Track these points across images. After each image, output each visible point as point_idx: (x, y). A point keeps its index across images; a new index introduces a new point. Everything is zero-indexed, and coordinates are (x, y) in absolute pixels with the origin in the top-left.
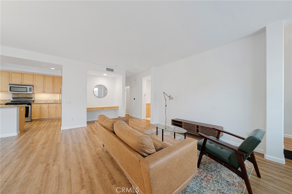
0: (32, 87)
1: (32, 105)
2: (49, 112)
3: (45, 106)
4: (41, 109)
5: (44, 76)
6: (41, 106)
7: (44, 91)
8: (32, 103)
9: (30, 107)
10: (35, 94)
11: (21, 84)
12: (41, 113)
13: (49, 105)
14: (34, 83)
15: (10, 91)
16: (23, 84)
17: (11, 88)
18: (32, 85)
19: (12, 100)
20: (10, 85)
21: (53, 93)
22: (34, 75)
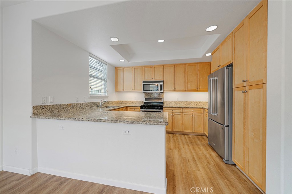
1: (164, 109)
2: (183, 122)
3: (178, 112)
4: (173, 115)
5: (175, 66)
6: (174, 111)
8: (164, 107)
11: (152, 80)
13: (183, 110)
14: (164, 78)
15: (144, 90)
16: (154, 80)
17: (145, 86)
18: (162, 80)
19: (145, 101)
20: (144, 82)
21: (185, 91)
22: (164, 66)
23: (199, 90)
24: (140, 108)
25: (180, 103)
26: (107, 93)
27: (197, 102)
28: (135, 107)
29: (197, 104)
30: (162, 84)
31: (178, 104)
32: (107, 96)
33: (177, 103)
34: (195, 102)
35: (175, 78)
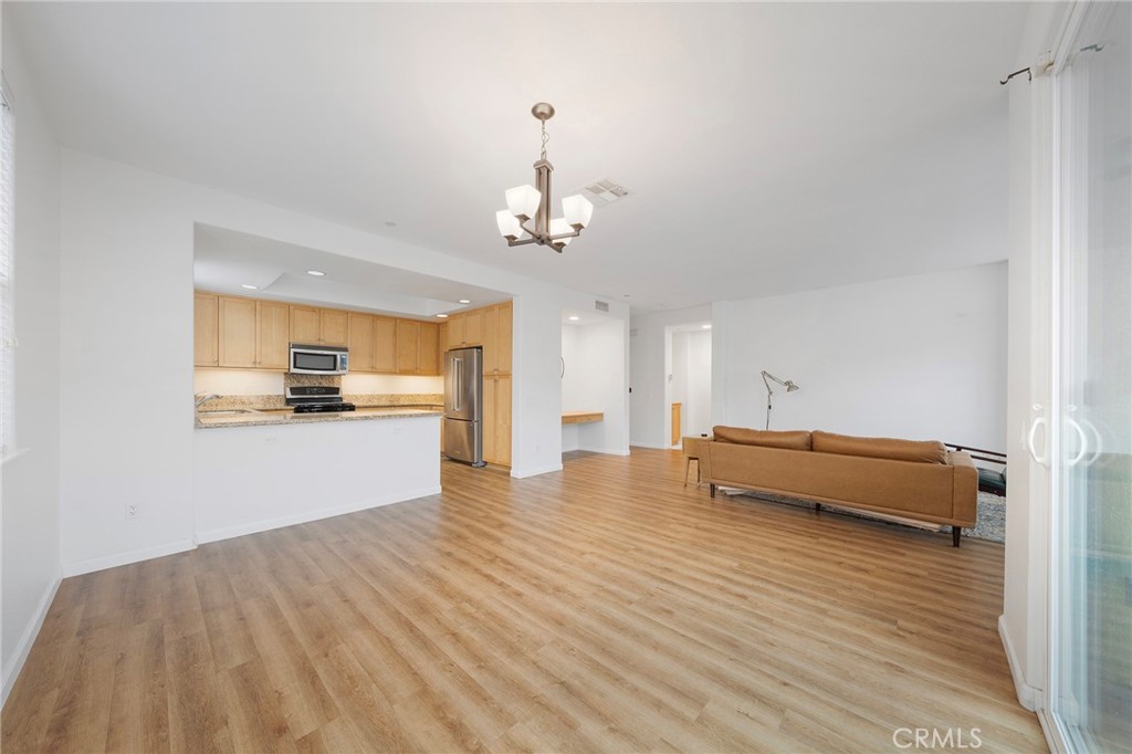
7: (374, 366)
11: (317, 343)
14: (349, 341)
15: (295, 367)
16: (322, 344)
17: (298, 356)
18: (344, 345)
19: (289, 396)
21: (395, 373)
22: (348, 314)
33: (372, 397)
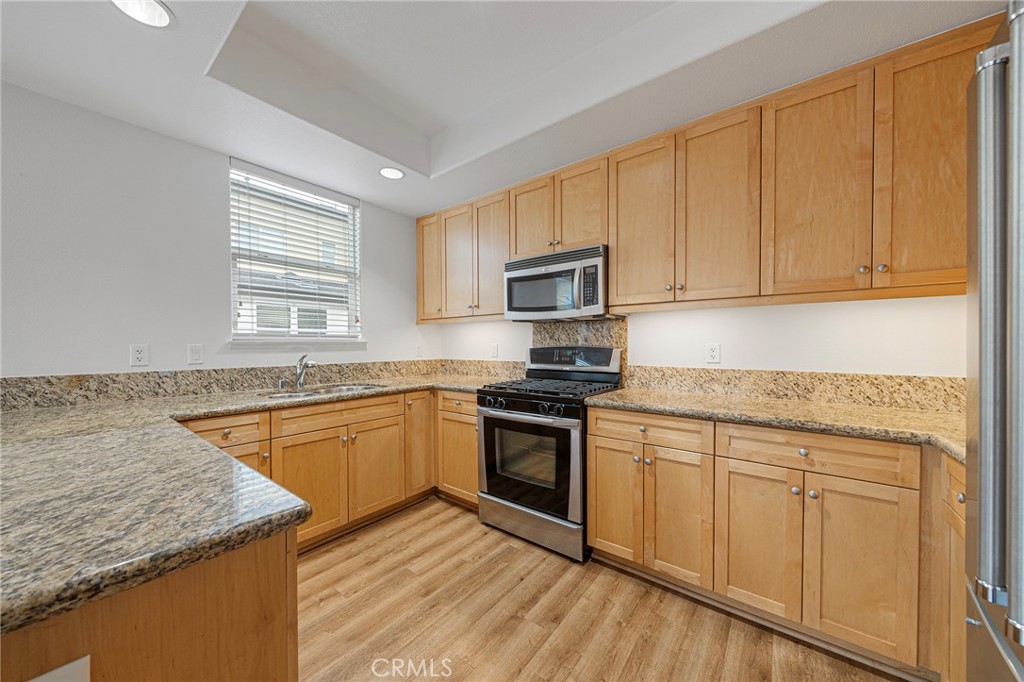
0: (599, 261)
1: (591, 414)
2: (722, 522)
3: (681, 445)
4: (649, 464)
5: (681, 141)
6: (653, 433)
7: (680, 281)
8: (588, 401)
9: (575, 435)
10: (631, 323)
11: (548, 251)
12: (649, 514)
13: (722, 440)
14: (613, 230)
15: (511, 308)
18: (600, 243)
19: (529, 365)
20: (509, 267)
21: (759, 296)
22: (610, 160)
23: (880, 279)
24: (474, 397)
25: (732, 378)
26: (359, 329)
27: (874, 381)
28: (460, 391)
29: (871, 391)
30: (596, 266)
31: (716, 386)
32: (360, 339)
34: (852, 380)
35: (681, 216)
